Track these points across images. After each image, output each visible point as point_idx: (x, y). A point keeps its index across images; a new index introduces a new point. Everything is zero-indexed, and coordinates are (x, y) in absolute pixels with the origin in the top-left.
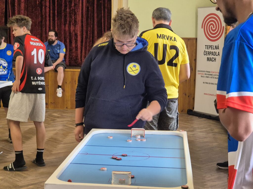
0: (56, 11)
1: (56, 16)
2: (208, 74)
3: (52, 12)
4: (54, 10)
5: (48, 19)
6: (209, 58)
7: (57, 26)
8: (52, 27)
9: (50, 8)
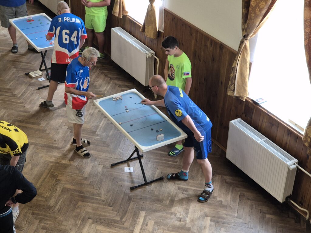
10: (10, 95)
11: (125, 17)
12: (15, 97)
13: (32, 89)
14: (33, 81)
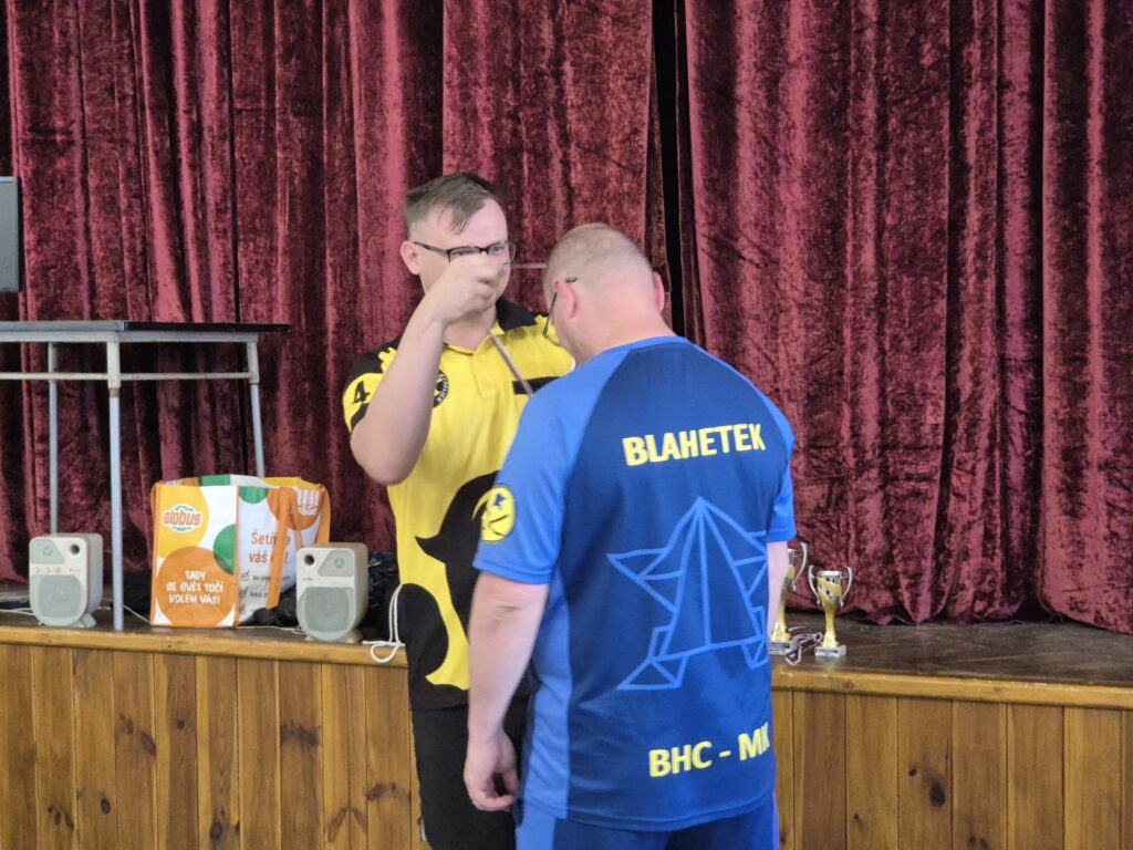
0: (1095, 124)
1: (1096, 170)
3: (1056, 132)
4: (1073, 110)
5: (1017, 194)
7: (1103, 256)
8: (1057, 266)
9: (1035, 97)
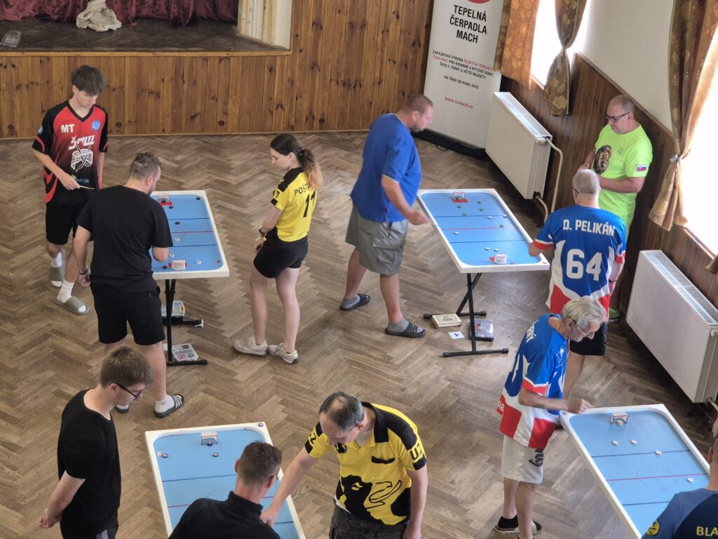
2: (457, 64)
6: (462, 32)
10: (379, 357)
11: (678, 230)
12: (388, 363)
13: (430, 352)
14: (437, 335)
